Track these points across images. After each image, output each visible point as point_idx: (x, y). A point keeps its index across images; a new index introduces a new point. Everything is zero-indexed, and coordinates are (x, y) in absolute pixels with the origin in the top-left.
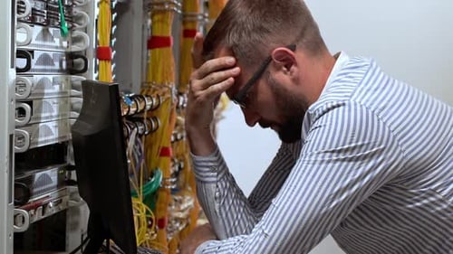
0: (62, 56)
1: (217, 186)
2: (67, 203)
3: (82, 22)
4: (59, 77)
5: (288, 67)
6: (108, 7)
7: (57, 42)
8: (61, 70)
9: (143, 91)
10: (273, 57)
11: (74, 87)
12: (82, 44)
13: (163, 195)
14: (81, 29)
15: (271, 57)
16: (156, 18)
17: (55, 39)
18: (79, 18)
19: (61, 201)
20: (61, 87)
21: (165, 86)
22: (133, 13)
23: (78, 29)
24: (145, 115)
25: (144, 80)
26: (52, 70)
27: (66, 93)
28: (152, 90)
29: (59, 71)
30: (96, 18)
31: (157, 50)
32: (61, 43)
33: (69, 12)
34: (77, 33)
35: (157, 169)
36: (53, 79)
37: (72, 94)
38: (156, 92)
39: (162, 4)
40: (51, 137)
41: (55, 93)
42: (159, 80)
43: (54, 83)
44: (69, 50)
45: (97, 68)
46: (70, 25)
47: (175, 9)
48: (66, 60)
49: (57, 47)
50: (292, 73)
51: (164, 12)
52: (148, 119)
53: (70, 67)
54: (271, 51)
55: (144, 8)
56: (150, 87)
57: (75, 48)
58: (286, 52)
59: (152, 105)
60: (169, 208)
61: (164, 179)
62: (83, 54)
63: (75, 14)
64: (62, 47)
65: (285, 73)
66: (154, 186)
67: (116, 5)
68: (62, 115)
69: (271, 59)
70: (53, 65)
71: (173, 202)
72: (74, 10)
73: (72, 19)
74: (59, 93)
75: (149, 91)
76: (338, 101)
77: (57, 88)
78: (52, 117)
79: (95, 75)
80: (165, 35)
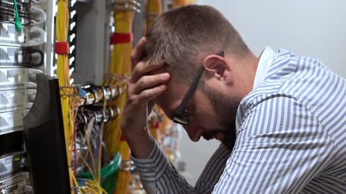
0: (19, 50)
1: (157, 186)
2: (24, 188)
3: (40, 18)
4: (15, 70)
5: (221, 73)
6: (66, 5)
7: (12, 36)
8: (17, 64)
9: (105, 82)
10: (205, 66)
11: (31, 79)
12: (39, 39)
13: (122, 176)
14: (39, 25)
15: (203, 66)
16: (118, 16)
17: (10, 34)
18: (37, 15)
19: (16, 187)
20: (16, 79)
21: (125, 78)
22: (96, 12)
23: (36, 25)
24: (105, 104)
25: (107, 73)
26: (6, 64)
27: (23, 85)
28: (113, 81)
29: (14, 64)
30: (54, 15)
31: (119, 45)
32: (16, 38)
33: (27, 10)
34: (34, 29)
35: (116, 152)
36: (8, 72)
37: (30, 86)
38: (117, 83)
39: (123, 4)
40: (5, 127)
41: (11, 86)
42: (120, 72)
43: (9, 75)
44: (26, 45)
45: (55, 62)
46: (27, 22)
47: (134, 8)
48: (23, 54)
49: (12, 42)
50: (225, 77)
51: (124, 11)
52: (107, 107)
53: (27, 60)
54: (202, 60)
55: (107, 7)
56: (111, 79)
57: (32, 43)
58: (217, 58)
59: (111, 96)
60: (129, 187)
61: (123, 162)
62: (41, 49)
63: (32, 11)
64: (18, 42)
65: (219, 79)
66: (113, 169)
67: (75, 4)
68: (18, 106)
69: (204, 69)
70: (8, 59)
71: (134, 182)
72: (32, 7)
73: (30, 16)
74: (14, 86)
75: (110, 82)
76: (267, 94)
77: (12, 81)
78: (5, 108)
79: (53, 69)
80: (125, 32)
